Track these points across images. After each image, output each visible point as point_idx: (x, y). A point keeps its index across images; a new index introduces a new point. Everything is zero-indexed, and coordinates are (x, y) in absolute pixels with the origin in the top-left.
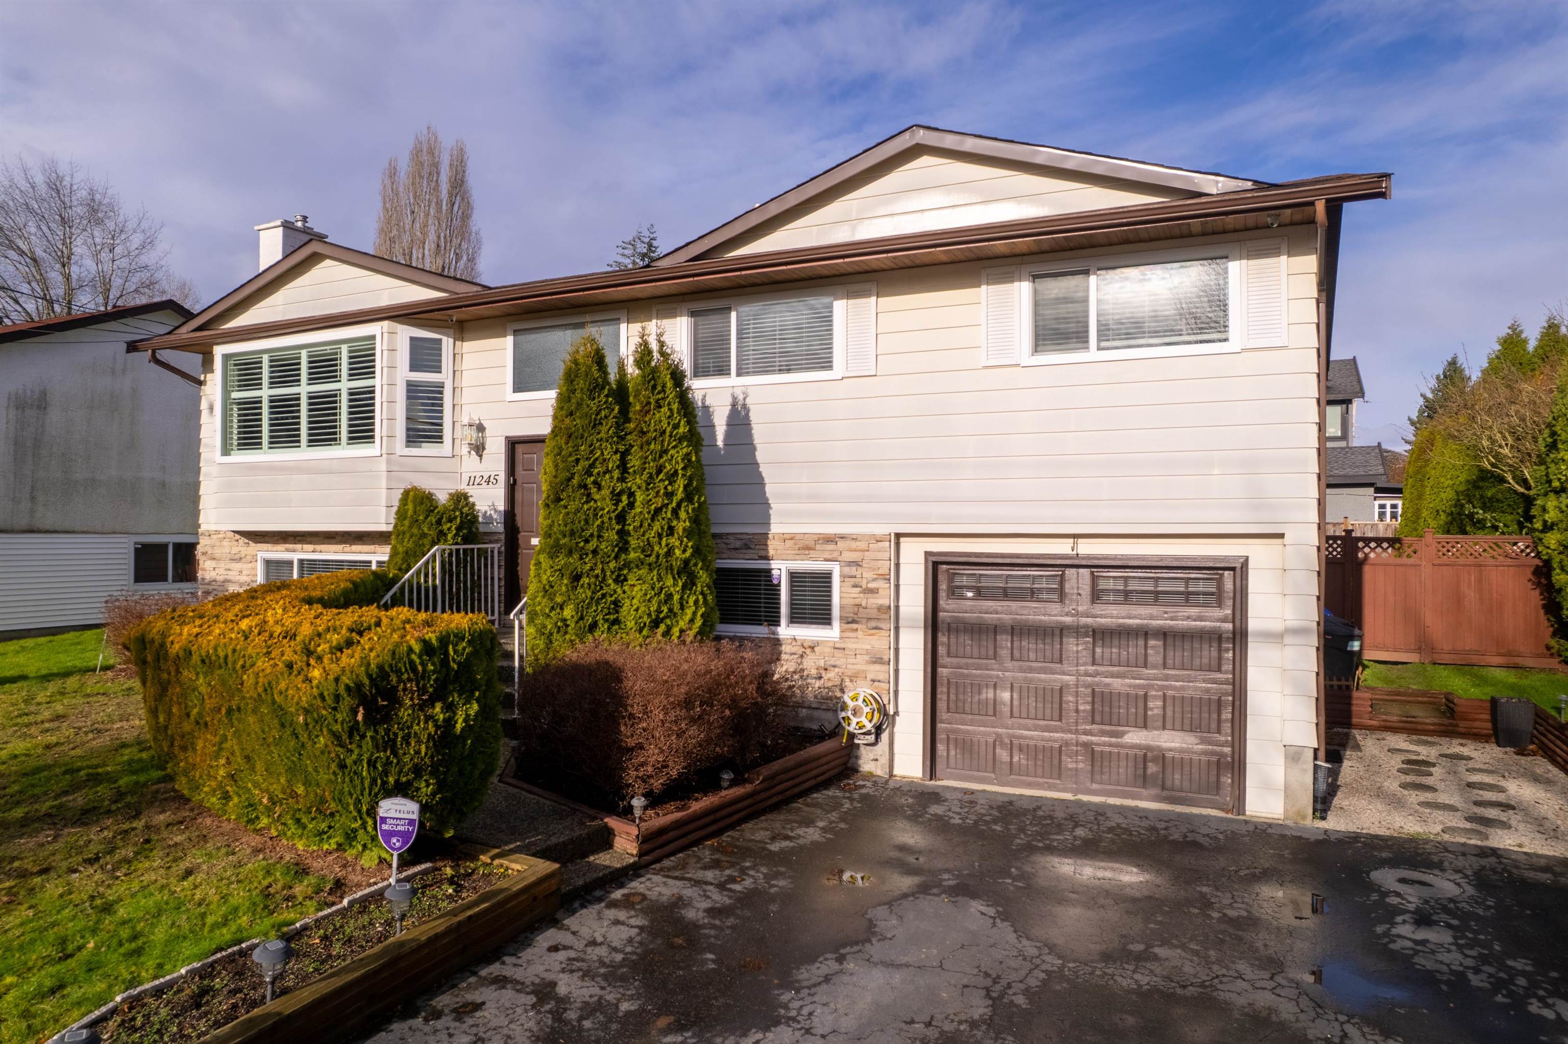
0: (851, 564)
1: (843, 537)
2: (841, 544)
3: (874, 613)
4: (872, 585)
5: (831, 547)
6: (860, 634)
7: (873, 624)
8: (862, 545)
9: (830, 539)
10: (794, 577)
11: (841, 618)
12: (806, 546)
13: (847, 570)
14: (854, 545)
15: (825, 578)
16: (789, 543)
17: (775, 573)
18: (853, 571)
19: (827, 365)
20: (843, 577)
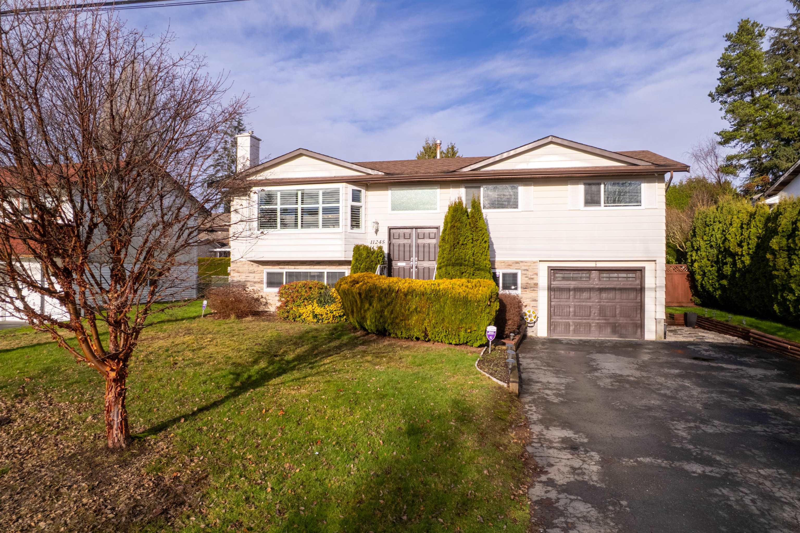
0: (525, 270)
1: (522, 262)
2: (521, 264)
3: (533, 285)
4: (532, 277)
5: (517, 265)
6: (528, 292)
7: (532, 289)
8: (529, 264)
9: (517, 263)
10: (504, 275)
11: (521, 287)
12: (509, 265)
13: (524, 272)
14: (526, 264)
15: (515, 276)
16: (503, 264)
17: (497, 273)
18: (525, 272)
19: (516, 207)
20: (522, 274)
